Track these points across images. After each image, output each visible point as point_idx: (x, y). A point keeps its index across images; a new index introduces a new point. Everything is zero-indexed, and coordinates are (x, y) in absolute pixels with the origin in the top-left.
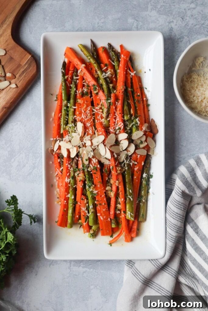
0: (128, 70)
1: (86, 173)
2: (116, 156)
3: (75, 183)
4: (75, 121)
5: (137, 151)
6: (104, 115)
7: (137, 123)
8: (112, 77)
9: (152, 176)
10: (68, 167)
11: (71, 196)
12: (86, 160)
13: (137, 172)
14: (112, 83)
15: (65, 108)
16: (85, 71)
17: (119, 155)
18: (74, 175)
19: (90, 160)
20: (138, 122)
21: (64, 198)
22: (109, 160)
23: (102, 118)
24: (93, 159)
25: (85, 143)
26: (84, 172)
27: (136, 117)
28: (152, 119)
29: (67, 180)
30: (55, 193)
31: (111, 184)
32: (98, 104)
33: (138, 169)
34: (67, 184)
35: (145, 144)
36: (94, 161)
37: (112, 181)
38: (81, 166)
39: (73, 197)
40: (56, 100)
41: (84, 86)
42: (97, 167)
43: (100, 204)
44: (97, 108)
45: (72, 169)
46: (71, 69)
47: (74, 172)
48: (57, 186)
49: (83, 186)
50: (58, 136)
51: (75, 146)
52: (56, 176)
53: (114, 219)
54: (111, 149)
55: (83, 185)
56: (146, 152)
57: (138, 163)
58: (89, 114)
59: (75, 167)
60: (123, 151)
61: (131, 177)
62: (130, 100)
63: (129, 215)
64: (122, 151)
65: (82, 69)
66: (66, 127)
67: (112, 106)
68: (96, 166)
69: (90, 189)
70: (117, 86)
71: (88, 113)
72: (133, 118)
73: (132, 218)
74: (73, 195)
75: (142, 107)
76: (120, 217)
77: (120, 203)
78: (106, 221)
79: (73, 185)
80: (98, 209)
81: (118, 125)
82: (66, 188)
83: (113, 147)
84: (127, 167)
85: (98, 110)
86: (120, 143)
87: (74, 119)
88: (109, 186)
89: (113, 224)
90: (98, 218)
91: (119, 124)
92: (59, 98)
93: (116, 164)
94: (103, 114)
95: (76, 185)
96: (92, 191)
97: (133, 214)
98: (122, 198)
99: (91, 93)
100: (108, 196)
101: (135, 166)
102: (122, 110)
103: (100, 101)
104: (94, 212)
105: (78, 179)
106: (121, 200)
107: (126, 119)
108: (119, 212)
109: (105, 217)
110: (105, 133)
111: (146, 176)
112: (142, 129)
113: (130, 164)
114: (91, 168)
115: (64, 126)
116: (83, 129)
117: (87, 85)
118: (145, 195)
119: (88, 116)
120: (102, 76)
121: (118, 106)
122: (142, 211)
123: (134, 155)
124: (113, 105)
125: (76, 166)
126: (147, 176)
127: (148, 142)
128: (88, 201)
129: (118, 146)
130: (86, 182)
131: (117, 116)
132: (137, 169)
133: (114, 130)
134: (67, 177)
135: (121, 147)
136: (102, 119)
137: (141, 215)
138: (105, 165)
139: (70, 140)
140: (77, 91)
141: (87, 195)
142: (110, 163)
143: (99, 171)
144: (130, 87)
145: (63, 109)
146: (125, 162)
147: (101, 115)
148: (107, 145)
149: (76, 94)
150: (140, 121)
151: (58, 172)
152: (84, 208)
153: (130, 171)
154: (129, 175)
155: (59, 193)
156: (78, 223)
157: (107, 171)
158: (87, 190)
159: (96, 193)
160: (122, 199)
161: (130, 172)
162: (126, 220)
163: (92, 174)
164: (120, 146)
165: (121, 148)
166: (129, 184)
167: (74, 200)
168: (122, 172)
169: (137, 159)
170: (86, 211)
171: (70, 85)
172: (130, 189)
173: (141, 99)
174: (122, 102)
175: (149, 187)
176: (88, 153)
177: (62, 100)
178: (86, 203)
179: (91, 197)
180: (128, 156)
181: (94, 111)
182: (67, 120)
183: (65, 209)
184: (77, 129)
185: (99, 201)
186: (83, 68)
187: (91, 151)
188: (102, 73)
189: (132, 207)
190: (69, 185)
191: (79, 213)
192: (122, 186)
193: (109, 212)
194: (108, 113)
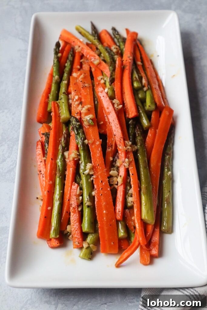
1: (81, 148)
3: (64, 166)
18: (63, 154)
21: (47, 190)
31: (118, 167)
37: (118, 164)
47: (64, 151)
63: (146, 214)
69: (86, 170)
72: (145, 89)
76: (133, 218)
77: (131, 195)
78: (110, 223)
79: (61, 168)
88: (114, 170)
89: (121, 230)
96: (89, 174)
100: (113, 187)
104: (90, 206)
118: (169, 191)
128: (82, 191)
130: (80, 162)
136: (104, 89)
154: (143, 156)
162: (141, 223)
168: (134, 149)
174: (131, 69)
177: (52, 77)
178: (79, 195)
183: (49, 208)
191: (67, 212)
192: (133, 168)
193: (114, 208)
194: (112, 77)
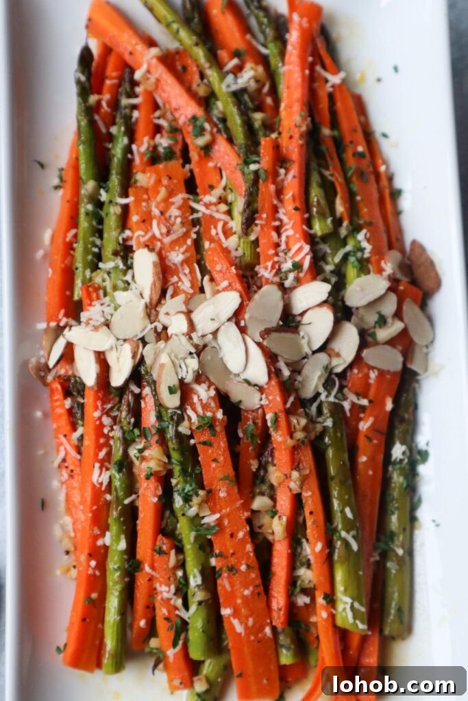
0: (318, 68)
1: (172, 445)
2: (286, 373)
3: (131, 486)
4: (125, 252)
5: (365, 353)
6: (236, 224)
7: (362, 250)
8: (259, 90)
9: (424, 456)
10: (102, 426)
11: (114, 541)
12: (172, 391)
13: (370, 439)
14: (259, 108)
15: (90, 207)
16: (160, 72)
17: (299, 372)
18: (126, 454)
19: (184, 390)
20: (365, 244)
21: (86, 551)
22: (261, 389)
23: (227, 233)
24: (197, 387)
25: (165, 328)
26: (163, 441)
27: (356, 229)
28: (414, 242)
29: (99, 477)
30: (57, 532)
31: (272, 487)
32: (212, 187)
33: (373, 428)
34: (97, 493)
35: (396, 327)
36: (203, 393)
37: (274, 475)
38: (150, 419)
39: (123, 545)
40: (57, 188)
41: (158, 129)
42: (214, 418)
43: (231, 569)
44: (208, 198)
45: (117, 433)
46: (112, 72)
47: (127, 443)
48: (62, 506)
49: (160, 497)
50: (62, 312)
51: (125, 340)
52: (59, 467)
53: (288, 630)
54: (265, 343)
55: (160, 492)
56: (401, 359)
57: (370, 402)
58: (179, 220)
59: (129, 423)
60: (314, 352)
61: (346, 456)
62: (331, 167)
63: (347, 610)
64: (310, 352)
65: (149, 65)
66: (94, 274)
67: (264, 181)
68: (209, 414)
69: (191, 507)
70: (280, 120)
71: (176, 217)
72: (343, 231)
73: (358, 622)
74: (123, 537)
75: (376, 195)
76: (313, 619)
77: (309, 560)
78: (256, 636)
79: (121, 494)
80: (224, 587)
81: (290, 254)
82: (95, 508)
83: (274, 335)
84: (332, 416)
85: (213, 208)
86: (299, 322)
87: (121, 242)
88: (262, 494)
89: (284, 651)
90: (226, 625)
91: (294, 250)
92: (69, 177)
93: (288, 405)
94: (232, 219)
95: (134, 497)
96: (197, 515)
97: (361, 604)
98: (318, 539)
99: (185, 150)
100: (260, 537)
101: (362, 415)
102: (303, 200)
103: (218, 177)
104: (206, 601)
105: (141, 470)
106: (313, 550)
107: (319, 233)
108: (307, 600)
109: (251, 622)
110: (241, 282)
111: (404, 453)
112: (380, 271)
113: (342, 407)
114: (191, 424)
115: (88, 273)
116: (156, 274)
117: (171, 126)
118: (404, 530)
119: (175, 227)
120: (224, 87)
121: (286, 183)
122: (396, 594)
123: (355, 371)
124: (266, 180)
125: (133, 420)
126: (408, 453)
127: (405, 320)
128: (181, 557)
129: (293, 332)
130: (174, 481)
131: (285, 219)
132: (369, 428)
133: (276, 274)
134: (97, 465)
135: (306, 339)
136: (227, 238)
137: (393, 612)
138: (247, 411)
139: (109, 317)
140: (134, 147)
141: (177, 532)
142: (264, 402)
143: (224, 433)
144: (328, 125)
145: (82, 211)
146: (323, 397)
147: (225, 224)
148: (249, 326)
149: (129, 156)
150: (371, 240)
151: (65, 449)
152: (169, 586)
153: (345, 434)
154: (338, 450)
155: (72, 534)
156: (147, 650)
157: (255, 433)
158: (179, 514)
159: (212, 524)
160: (315, 545)
161: (345, 438)
162: (334, 633)
163: (195, 445)
164: (302, 333)
165: (304, 342)
166: (342, 483)
167: (126, 557)
168: (313, 436)
169: (368, 385)
170: (174, 597)
171: (108, 129)
172: (344, 504)
173: (369, 167)
174: (304, 171)
175: (416, 499)
176: (177, 362)
177: (78, 183)
178: (176, 568)
179: (192, 539)
180: (333, 376)
181: (197, 211)
182: (96, 250)
183: (94, 596)
184: (133, 277)
185: (226, 557)
186: (154, 61)
187: (191, 353)
188: (223, 76)
189: (358, 578)
190: (108, 497)
191: (148, 607)
192: (313, 493)
193: (266, 599)
194: (250, 207)
